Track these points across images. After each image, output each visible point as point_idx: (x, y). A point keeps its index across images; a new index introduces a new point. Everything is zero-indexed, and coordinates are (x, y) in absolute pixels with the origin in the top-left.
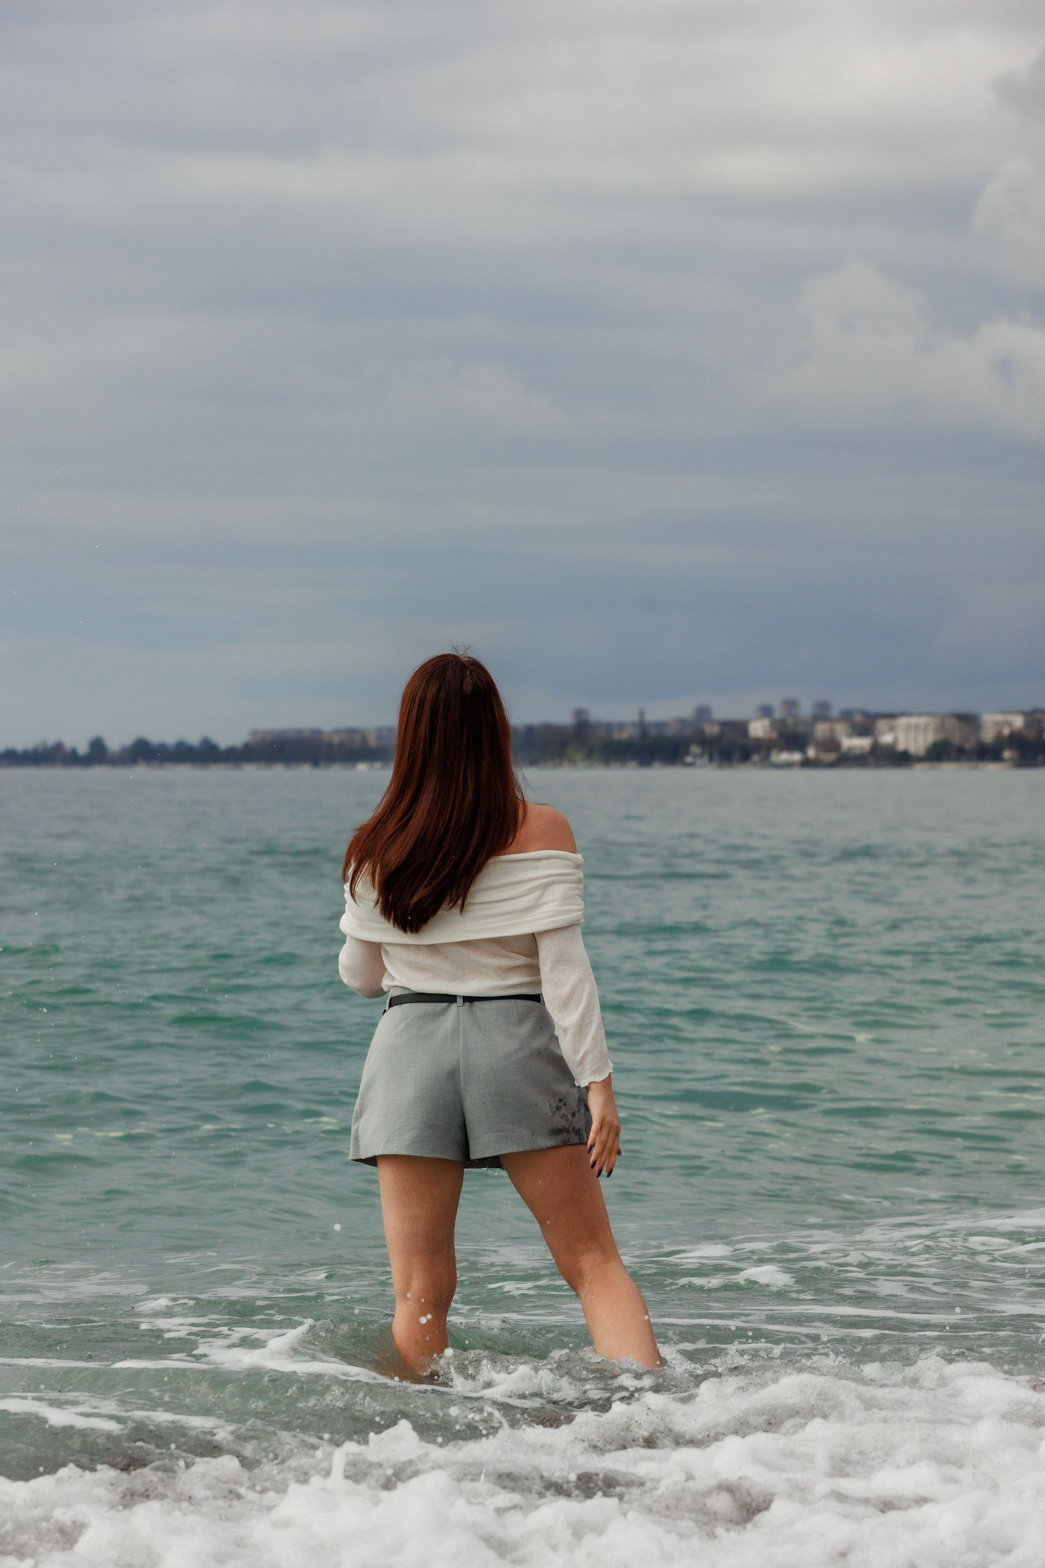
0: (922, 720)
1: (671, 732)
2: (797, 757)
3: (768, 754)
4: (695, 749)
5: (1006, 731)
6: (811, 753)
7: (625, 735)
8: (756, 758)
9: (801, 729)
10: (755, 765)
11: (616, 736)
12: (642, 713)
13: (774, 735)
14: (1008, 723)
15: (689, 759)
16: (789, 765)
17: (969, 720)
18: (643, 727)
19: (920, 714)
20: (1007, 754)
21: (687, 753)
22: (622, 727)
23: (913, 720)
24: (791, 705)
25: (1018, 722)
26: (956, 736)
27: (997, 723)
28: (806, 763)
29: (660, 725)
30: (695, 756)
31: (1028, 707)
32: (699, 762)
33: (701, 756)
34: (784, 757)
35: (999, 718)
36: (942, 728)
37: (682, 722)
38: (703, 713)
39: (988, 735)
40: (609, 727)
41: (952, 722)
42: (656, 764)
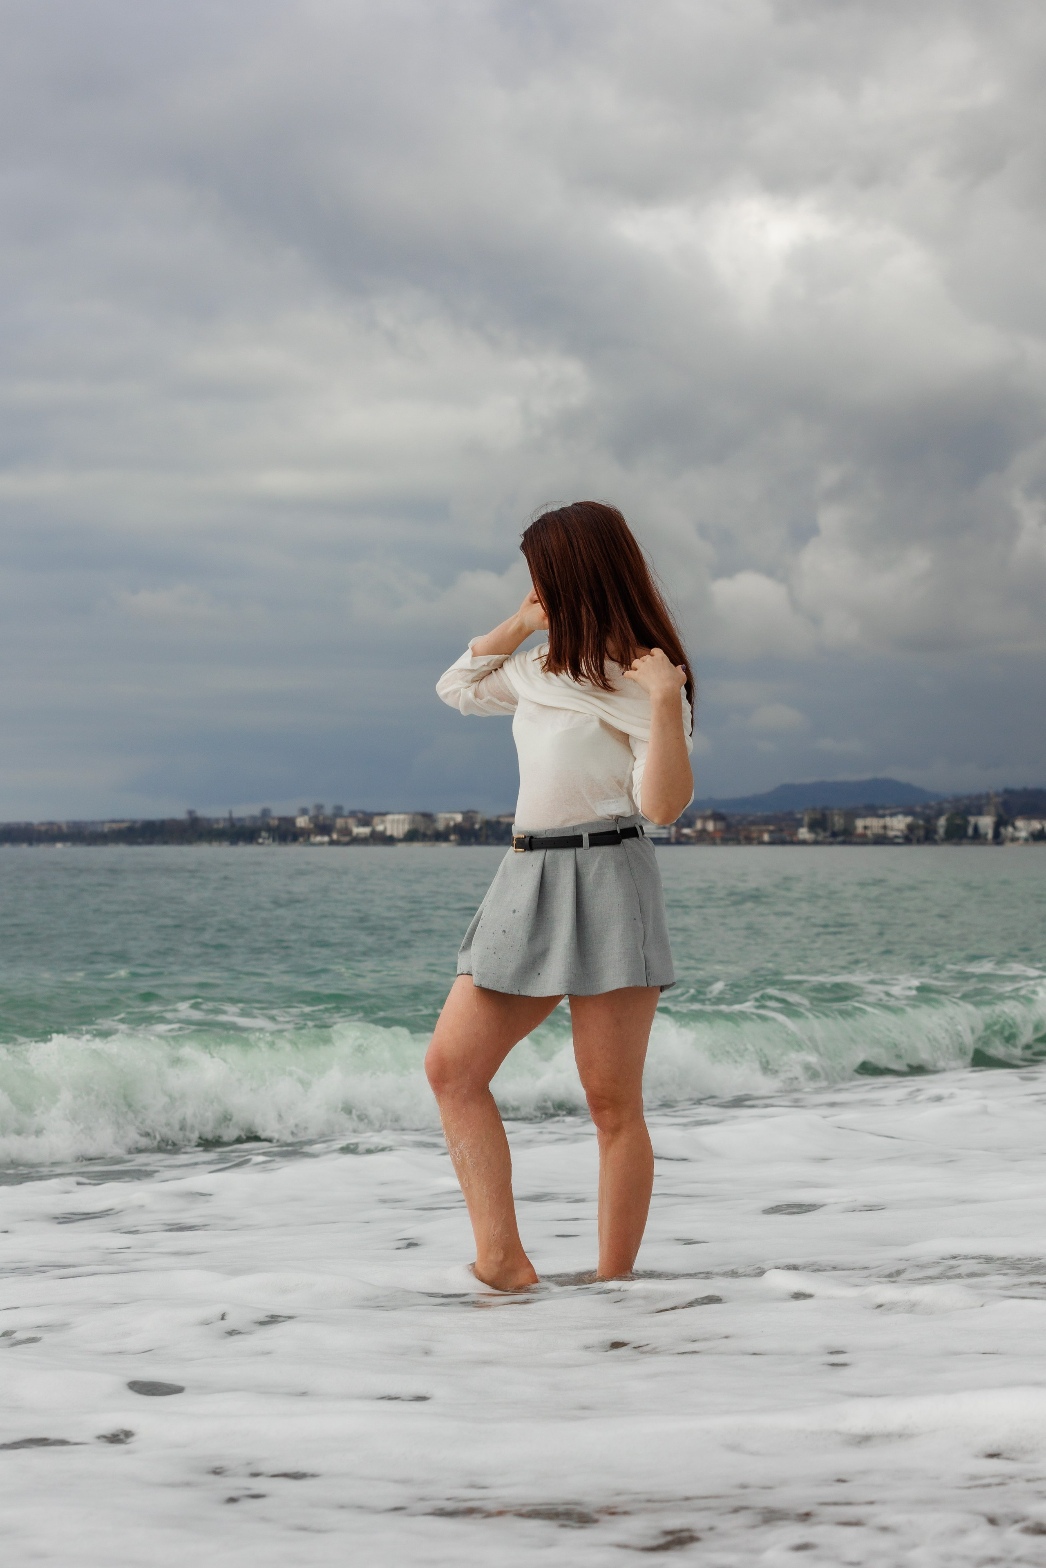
0: (402, 817)
1: (248, 823)
2: (326, 839)
3: (309, 837)
4: (264, 834)
5: (452, 824)
6: (335, 836)
7: (221, 825)
8: (301, 839)
9: (328, 822)
10: (300, 843)
11: (215, 826)
12: (231, 813)
13: (312, 826)
14: (453, 819)
15: (260, 840)
16: (321, 844)
17: (428, 817)
18: (231, 820)
19: (399, 813)
20: (452, 837)
21: (260, 837)
22: (217, 821)
23: (396, 817)
24: (319, 807)
25: (459, 818)
26: (422, 828)
27: (446, 819)
28: (332, 843)
29: (240, 819)
30: (264, 838)
31: (465, 809)
32: (267, 842)
33: (268, 839)
34: (319, 839)
35: (448, 816)
36: (413, 821)
37: (254, 818)
38: (265, 813)
39: (441, 826)
40: (208, 820)
41: (419, 818)
42: (241, 844)
